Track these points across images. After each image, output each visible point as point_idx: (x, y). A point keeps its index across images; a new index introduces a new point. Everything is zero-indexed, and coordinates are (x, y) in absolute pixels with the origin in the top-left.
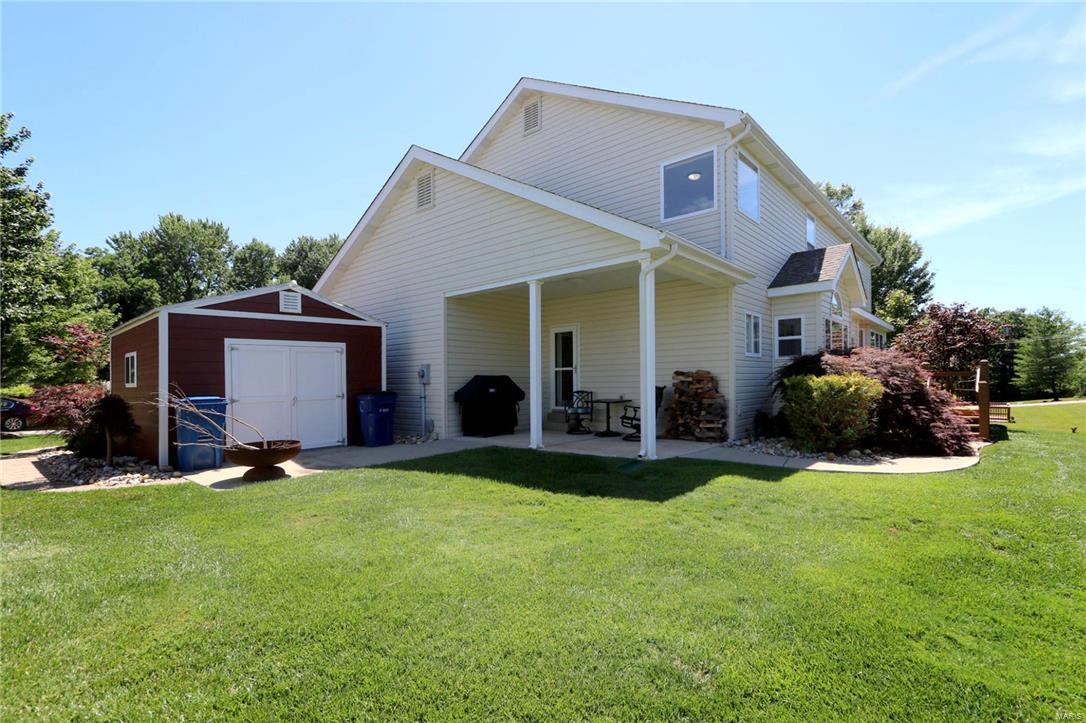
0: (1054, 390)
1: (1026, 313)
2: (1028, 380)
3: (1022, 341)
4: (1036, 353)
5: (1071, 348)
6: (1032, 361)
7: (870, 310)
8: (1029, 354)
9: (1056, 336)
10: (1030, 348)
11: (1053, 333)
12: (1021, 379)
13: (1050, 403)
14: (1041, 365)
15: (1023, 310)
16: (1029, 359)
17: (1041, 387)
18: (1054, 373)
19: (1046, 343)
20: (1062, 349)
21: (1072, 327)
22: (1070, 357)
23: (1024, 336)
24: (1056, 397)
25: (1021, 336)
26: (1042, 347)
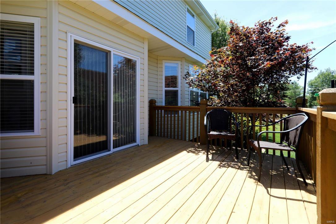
3: (287, 92)
10: (290, 94)
20: (299, 95)
23: (288, 90)
26: (293, 94)
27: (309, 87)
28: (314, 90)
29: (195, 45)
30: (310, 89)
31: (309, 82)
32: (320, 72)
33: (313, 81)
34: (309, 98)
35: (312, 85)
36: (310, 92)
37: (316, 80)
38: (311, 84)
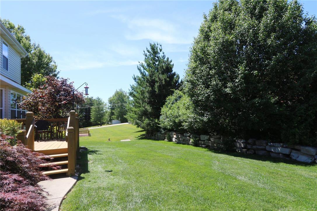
0: (101, 122)
1: (93, 98)
2: (94, 120)
3: (92, 107)
4: (96, 111)
5: (104, 109)
6: (95, 114)
7: (20, 84)
8: (94, 111)
9: (101, 106)
10: (94, 109)
11: (100, 105)
12: (92, 120)
13: (100, 127)
14: (97, 115)
15: (92, 97)
16: (94, 113)
17: (97, 122)
18: (100, 117)
19: (99, 108)
20: (102, 110)
21: (104, 104)
22: (104, 112)
23: (93, 105)
24: (101, 125)
25: (92, 105)
26: (98, 109)
27: (109, 104)
28: (113, 106)
29: (8, 70)
30: (110, 105)
31: (109, 99)
32: (116, 91)
33: (112, 99)
34: (110, 113)
35: (111, 102)
36: (110, 108)
37: (114, 97)
38: (111, 100)
